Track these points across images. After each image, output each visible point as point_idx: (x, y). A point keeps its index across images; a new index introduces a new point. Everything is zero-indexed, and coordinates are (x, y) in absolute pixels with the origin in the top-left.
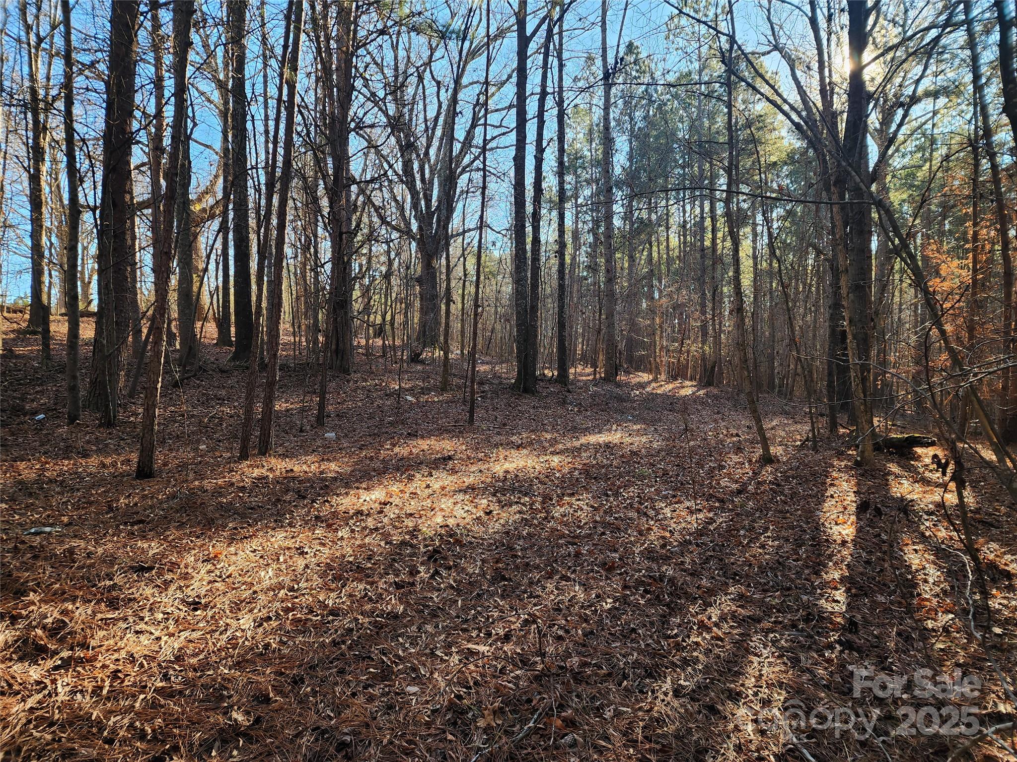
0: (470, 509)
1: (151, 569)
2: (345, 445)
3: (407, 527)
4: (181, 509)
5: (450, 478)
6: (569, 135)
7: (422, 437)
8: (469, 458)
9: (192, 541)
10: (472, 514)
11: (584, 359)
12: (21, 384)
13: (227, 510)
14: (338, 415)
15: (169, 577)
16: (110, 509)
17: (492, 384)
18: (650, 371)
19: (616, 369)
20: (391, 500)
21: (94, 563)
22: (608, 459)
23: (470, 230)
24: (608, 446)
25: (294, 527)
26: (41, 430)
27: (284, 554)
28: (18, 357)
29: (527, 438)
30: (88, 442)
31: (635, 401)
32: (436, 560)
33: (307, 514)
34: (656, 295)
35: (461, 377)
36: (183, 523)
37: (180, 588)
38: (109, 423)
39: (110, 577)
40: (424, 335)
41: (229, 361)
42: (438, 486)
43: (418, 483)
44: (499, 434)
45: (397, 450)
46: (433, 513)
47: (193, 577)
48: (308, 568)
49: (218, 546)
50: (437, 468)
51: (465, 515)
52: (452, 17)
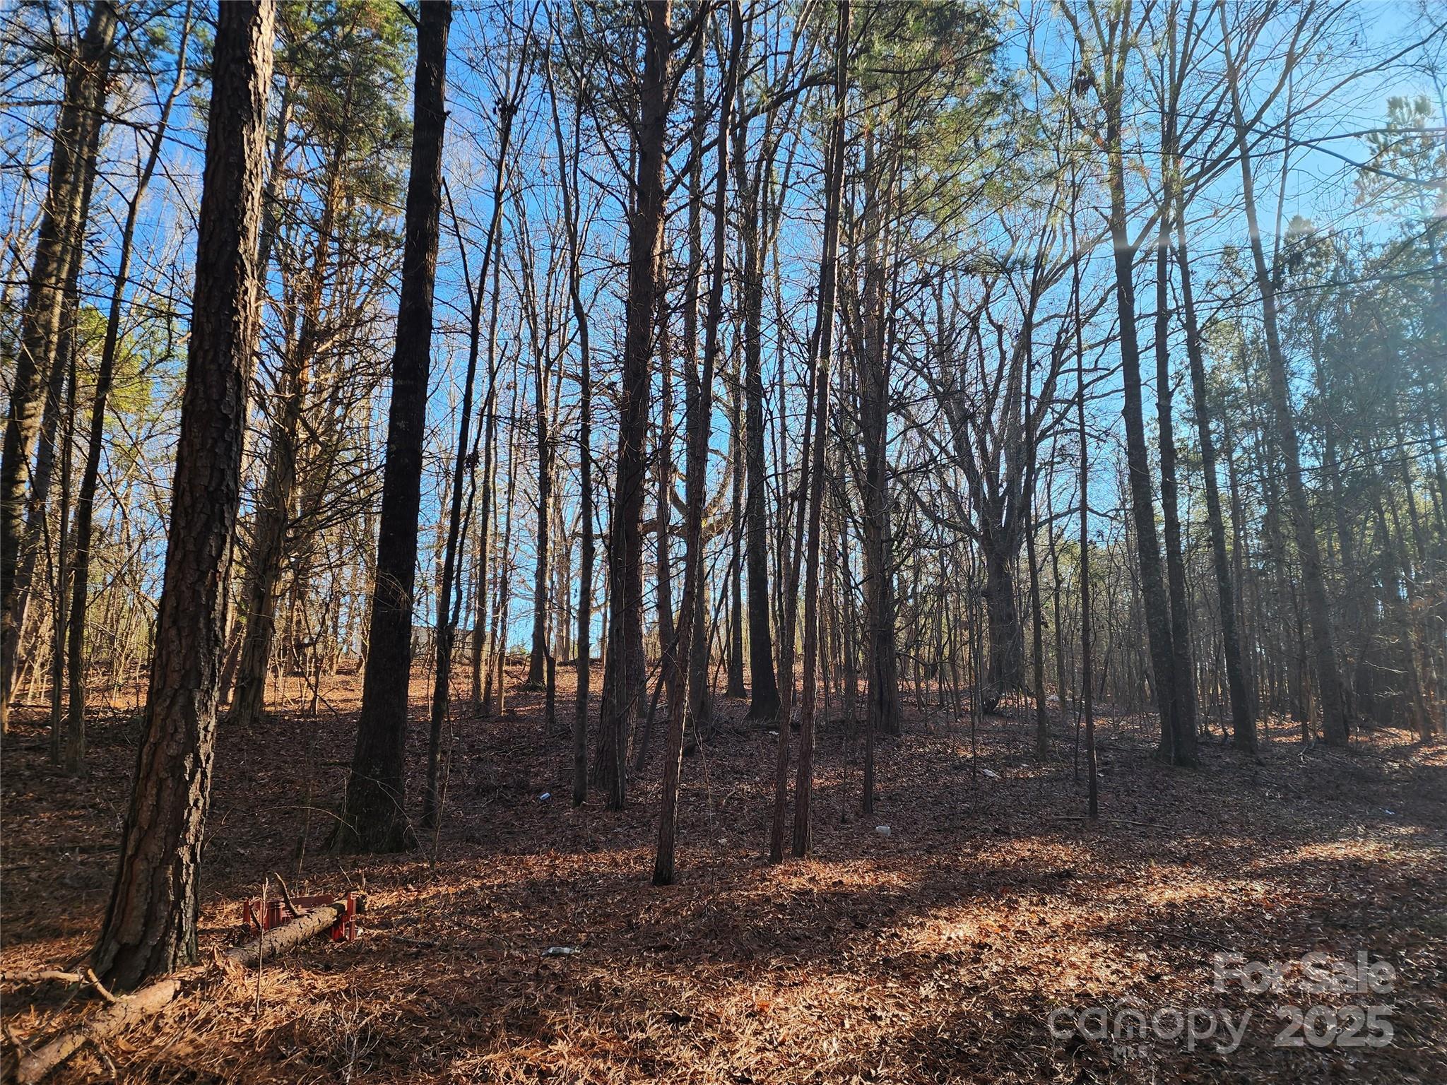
0: (1120, 967)
1: (686, 1020)
2: (906, 846)
3: (1022, 990)
4: (711, 932)
5: (1077, 911)
6: (1208, 363)
7: (1018, 837)
8: (1100, 875)
9: (730, 983)
10: (1125, 977)
11: (1277, 705)
12: (524, 754)
13: (766, 940)
14: (890, 798)
15: (708, 1035)
16: (631, 927)
17: (1118, 749)
18: (1411, 726)
19: (1346, 723)
20: (988, 941)
21: (623, 1005)
22: (1362, 891)
23: (1058, 516)
24: (1355, 865)
25: (857, 973)
26: (546, 813)
27: (850, 1017)
28: (520, 719)
29: (1196, 844)
30: (596, 830)
31: (1393, 782)
32: (1079, 1055)
33: (872, 953)
34: (1403, 593)
35: (1068, 739)
36: (716, 955)
37: (723, 1054)
38: (616, 805)
39: (641, 1026)
40: (1000, 672)
41: (747, 718)
42: (1059, 923)
43: (1025, 914)
44: (1144, 836)
45: (982, 856)
46: (1059, 969)
47: (737, 1039)
48: (886, 1043)
49: (760, 993)
50: (1051, 891)
51: (1114, 978)
52: (1014, 242)
